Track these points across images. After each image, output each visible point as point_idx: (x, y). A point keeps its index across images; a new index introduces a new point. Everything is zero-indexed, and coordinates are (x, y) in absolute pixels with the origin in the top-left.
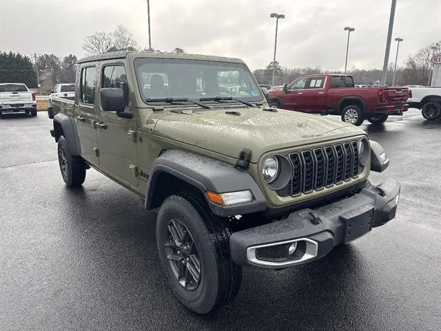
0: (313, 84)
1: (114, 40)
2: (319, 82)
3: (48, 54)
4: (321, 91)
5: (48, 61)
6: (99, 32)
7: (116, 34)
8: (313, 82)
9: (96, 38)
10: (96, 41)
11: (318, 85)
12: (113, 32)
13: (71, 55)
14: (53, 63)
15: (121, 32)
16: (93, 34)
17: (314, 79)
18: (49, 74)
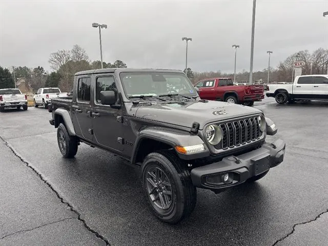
0: (207, 84)
1: (71, 55)
2: (211, 83)
3: (22, 67)
4: (212, 88)
5: (22, 72)
6: (60, 50)
7: (73, 51)
8: (208, 83)
9: (58, 55)
10: (59, 56)
11: (211, 85)
12: (71, 50)
13: (39, 67)
14: (26, 73)
15: (77, 49)
16: (56, 52)
17: (208, 81)
18: (23, 81)
